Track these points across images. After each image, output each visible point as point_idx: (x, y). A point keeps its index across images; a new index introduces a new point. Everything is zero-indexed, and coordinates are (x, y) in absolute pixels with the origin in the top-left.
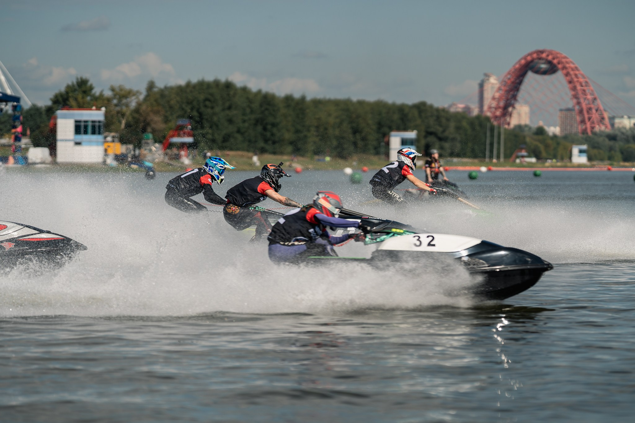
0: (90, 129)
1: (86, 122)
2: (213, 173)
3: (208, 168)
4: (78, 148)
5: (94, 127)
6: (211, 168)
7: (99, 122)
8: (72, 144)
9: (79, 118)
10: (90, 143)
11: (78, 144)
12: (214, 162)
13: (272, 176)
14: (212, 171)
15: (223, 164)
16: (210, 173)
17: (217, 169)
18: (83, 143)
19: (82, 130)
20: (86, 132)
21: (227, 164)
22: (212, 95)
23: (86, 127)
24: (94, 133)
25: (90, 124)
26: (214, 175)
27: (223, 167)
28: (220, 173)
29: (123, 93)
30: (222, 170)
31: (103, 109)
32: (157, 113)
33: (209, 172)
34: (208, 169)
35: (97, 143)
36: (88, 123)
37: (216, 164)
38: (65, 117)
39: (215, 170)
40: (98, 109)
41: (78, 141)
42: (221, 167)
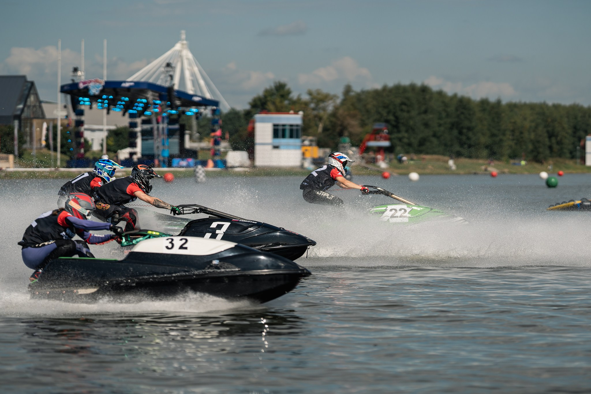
0: (287, 133)
1: (284, 125)
2: (103, 175)
3: (97, 170)
4: (276, 151)
5: (291, 131)
6: (100, 170)
7: (297, 126)
8: (270, 147)
9: (277, 122)
10: (288, 146)
11: (276, 147)
12: (102, 164)
13: (141, 177)
14: (101, 174)
15: (112, 165)
16: (100, 175)
17: (106, 171)
18: (282, 147)
19: (280, 133)
20: (284, 136)
21: (115, 165)
22: (408, 99)
23: (284, 131)
24: (291, 137)
25: (288, 128)
26: (104, 177)
27: (111, 168)
28: (110, 174)
29: (320, 97)
30: (111, 171)
31: (301, 113)
32: (353, 116)
33: (98, 174)
34: (97, 172)
35: (295, 147)
36: (285, 127)
37: (104, 166)
38: (263, 121)
39: (104, 172)
40: (296, 113)
41: (276, 144)
42: (109, 168)
